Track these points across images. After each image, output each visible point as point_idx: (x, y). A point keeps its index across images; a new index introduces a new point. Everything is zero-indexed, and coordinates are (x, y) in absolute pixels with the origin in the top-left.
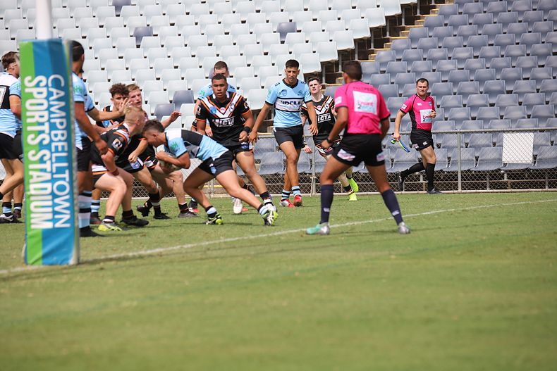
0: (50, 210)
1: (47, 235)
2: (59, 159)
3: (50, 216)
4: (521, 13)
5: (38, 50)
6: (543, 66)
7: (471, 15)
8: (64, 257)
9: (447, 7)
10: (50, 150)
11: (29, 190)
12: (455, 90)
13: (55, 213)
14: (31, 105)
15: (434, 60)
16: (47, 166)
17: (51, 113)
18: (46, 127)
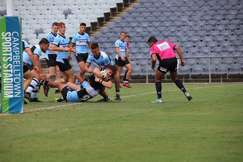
0: (12, 90)
1: (11, 100)
2: (16, 68)
3: (12, 92)
4: (168, 8)
5: (7, 21)
6: (179, 31)
7: (147, 8)
8: (18, 110)
9: (136, 4)
10: (12, 64)
11: (3, 81)
12: (143, 41)
13: (14, 91)
14: (4, 44)
15: (133, 28)
16: (11, 71)
17: (13, 48)
18: (11, 54)
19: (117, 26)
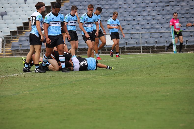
19: (67, 9)
